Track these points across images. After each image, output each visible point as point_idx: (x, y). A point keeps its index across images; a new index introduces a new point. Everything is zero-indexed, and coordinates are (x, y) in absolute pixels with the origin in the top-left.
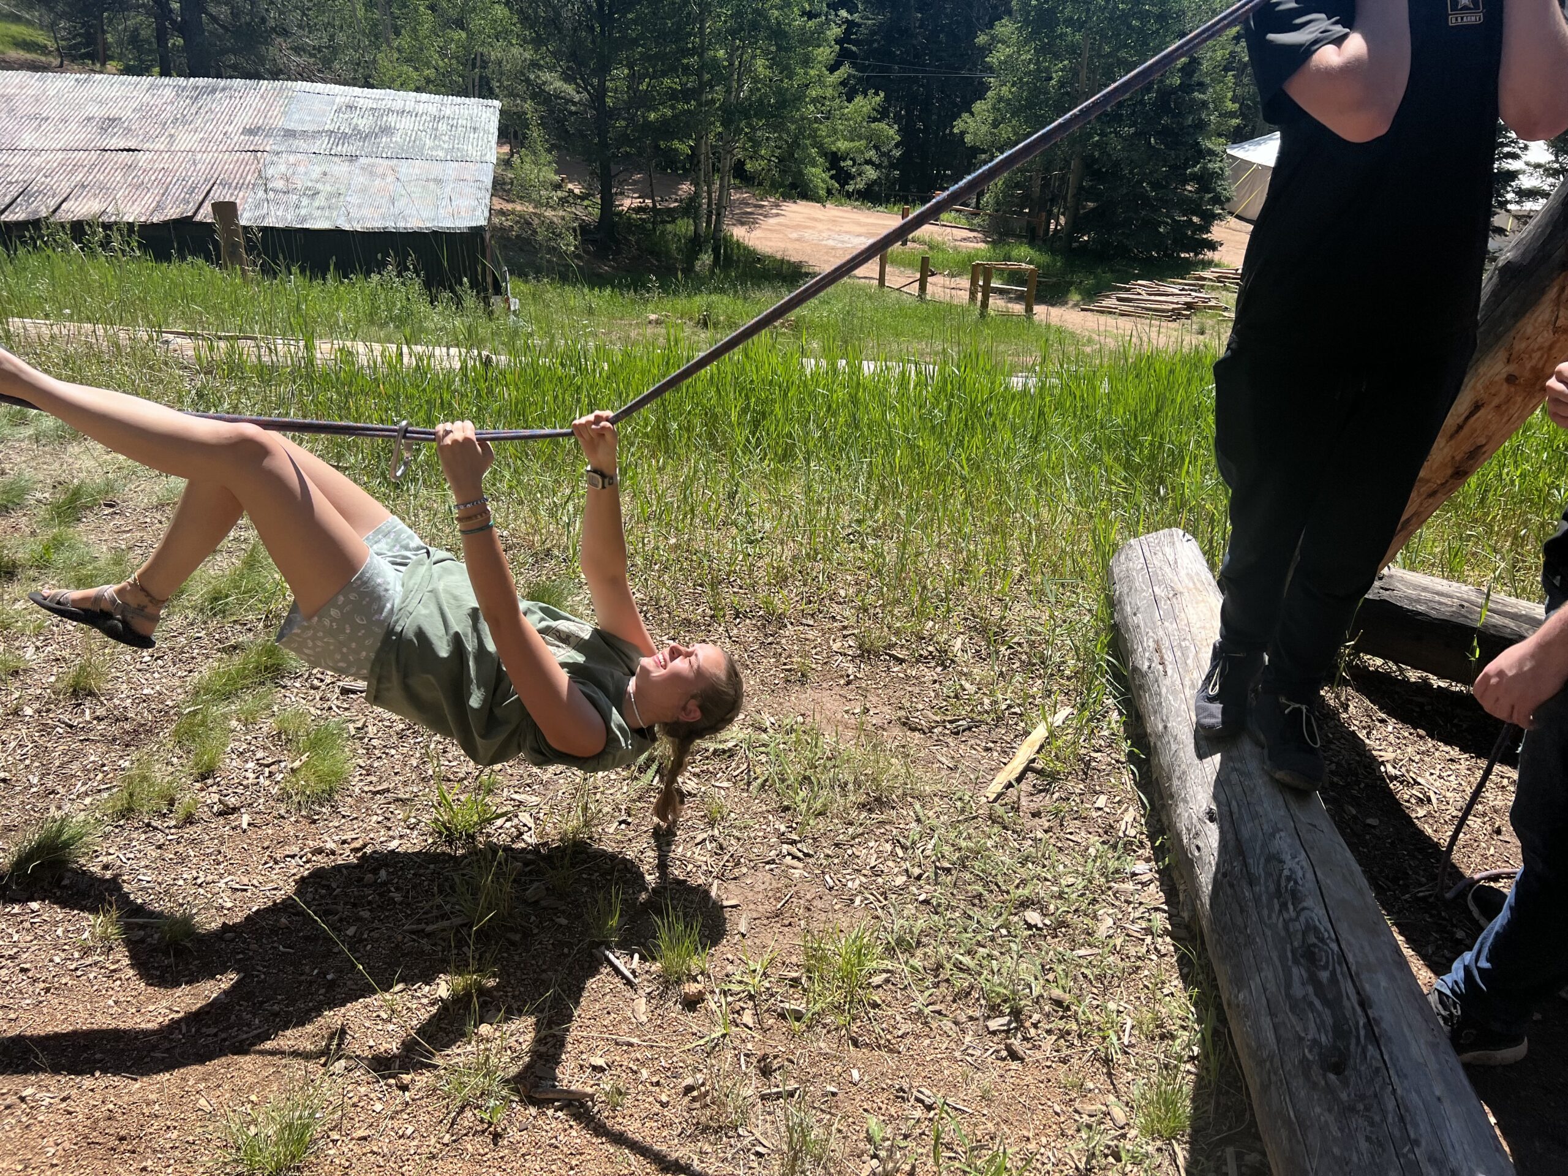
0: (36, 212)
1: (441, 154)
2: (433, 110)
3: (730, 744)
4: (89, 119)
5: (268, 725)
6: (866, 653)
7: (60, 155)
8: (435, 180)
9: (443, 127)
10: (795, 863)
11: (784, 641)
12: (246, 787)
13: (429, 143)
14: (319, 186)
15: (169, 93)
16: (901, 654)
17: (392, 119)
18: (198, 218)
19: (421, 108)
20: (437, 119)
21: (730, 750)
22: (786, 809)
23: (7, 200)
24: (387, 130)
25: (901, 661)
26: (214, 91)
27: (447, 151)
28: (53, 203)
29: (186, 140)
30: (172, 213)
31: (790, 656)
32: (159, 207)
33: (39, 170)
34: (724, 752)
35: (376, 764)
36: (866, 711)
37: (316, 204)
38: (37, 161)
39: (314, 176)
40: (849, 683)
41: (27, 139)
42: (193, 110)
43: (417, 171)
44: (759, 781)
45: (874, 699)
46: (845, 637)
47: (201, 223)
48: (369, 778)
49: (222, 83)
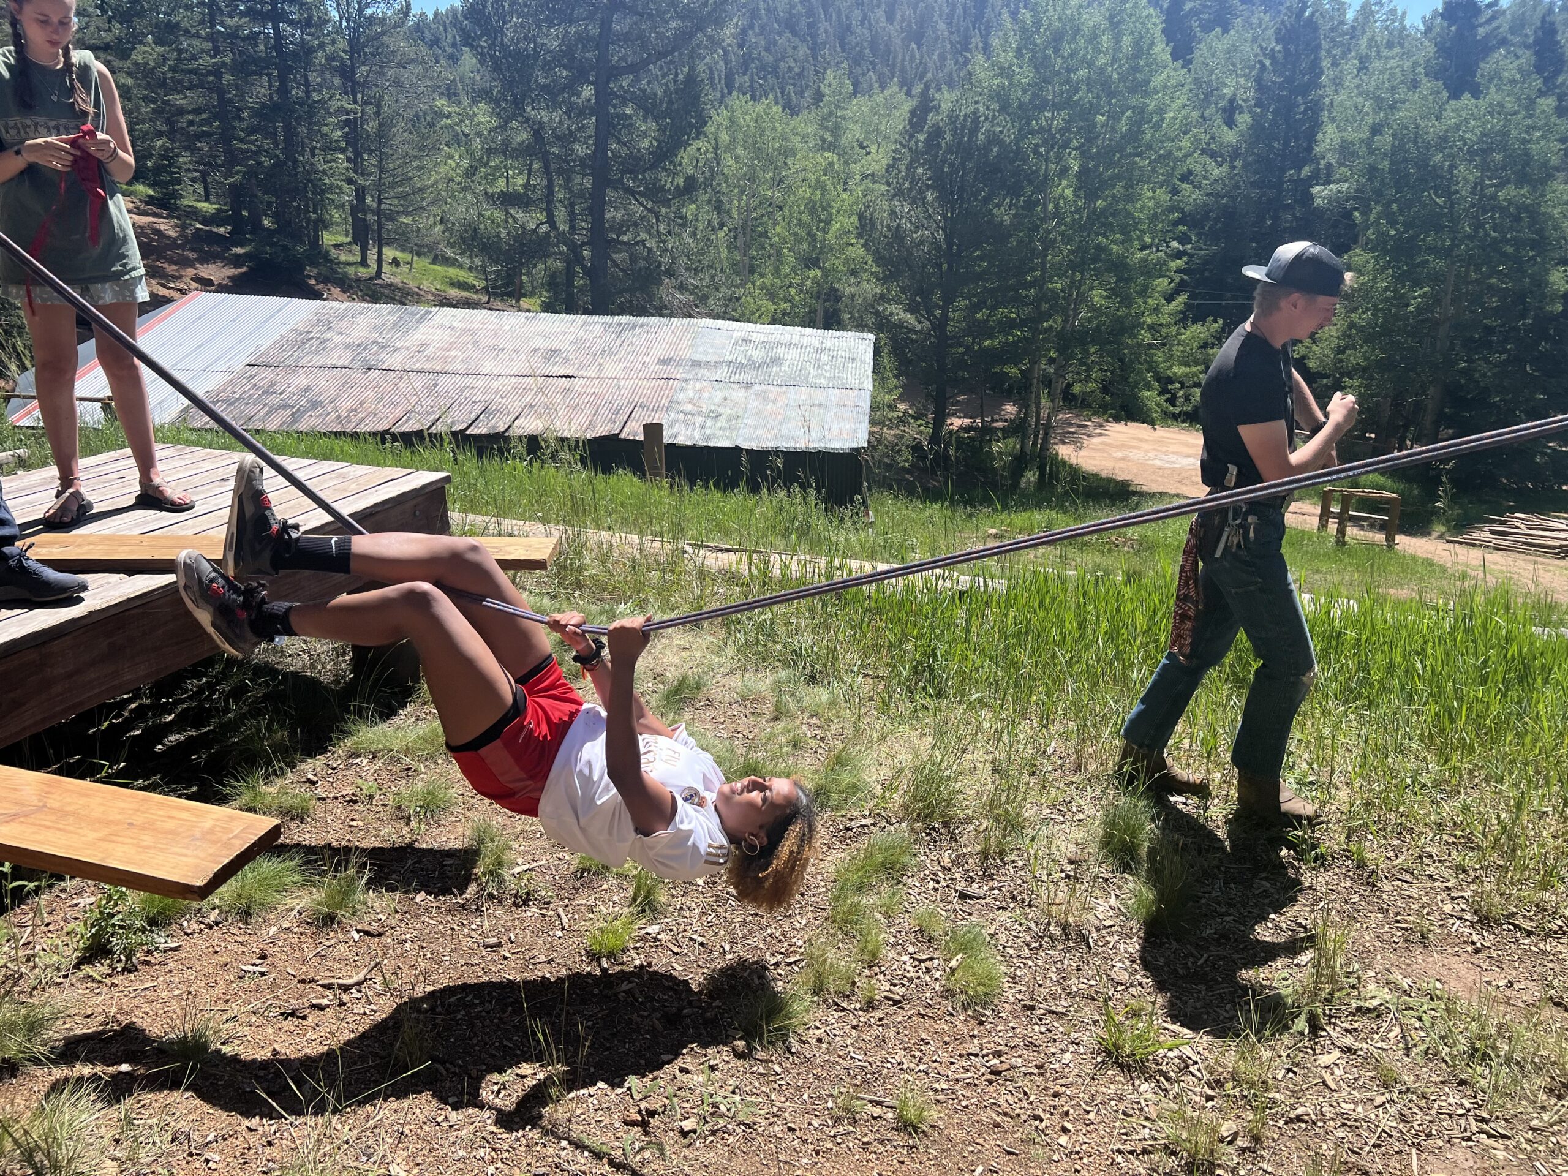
0: (494, 427)
1: (824, 382)
2: (816, 343)
3: (1375, 1003)
4: (535, 350)
5: (905, 922)
6: (1484, 920)
7: (513, 380)
8: (820, 405)
9: (825, 358)
10: (1491, 1142)
11: (1385, 896)
12: (911, 980)
13: (813, 372)
14: (721, 410)
15: (598, 329)
16: (1528, 925)
17: (781, 351)
18: (623, 436)
19: (805, 341)
20: (820, 351)
21: (1375, 1009)
22: (1462, 1083)
23: (473, 416)
24: (776, 361)
25: (1529, 933)
26: (634, 327)
27: (829, 379)
28: (508, 420)
29: (612, 369)
30: (602, 430)
31: (1397, 914)
32: (591, 426)
33: (497, 392)
34: (1369, 1010)
35: (1018, 973)
36: (1510, 985)
37: (719, 425)
38: (495, 384)
39: (717, 400)
40: (1477, 951)
41: (488, 367)
42: (618, 343)
43: (803, 397)
44: (1423, 1048)
45: (1514, 973)
46: (1453, 899)
47: (625, 440)
48: (1019, 987)
49: (641, 320)
